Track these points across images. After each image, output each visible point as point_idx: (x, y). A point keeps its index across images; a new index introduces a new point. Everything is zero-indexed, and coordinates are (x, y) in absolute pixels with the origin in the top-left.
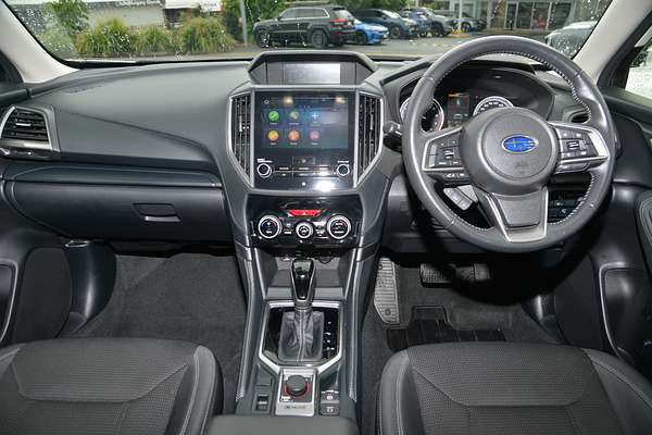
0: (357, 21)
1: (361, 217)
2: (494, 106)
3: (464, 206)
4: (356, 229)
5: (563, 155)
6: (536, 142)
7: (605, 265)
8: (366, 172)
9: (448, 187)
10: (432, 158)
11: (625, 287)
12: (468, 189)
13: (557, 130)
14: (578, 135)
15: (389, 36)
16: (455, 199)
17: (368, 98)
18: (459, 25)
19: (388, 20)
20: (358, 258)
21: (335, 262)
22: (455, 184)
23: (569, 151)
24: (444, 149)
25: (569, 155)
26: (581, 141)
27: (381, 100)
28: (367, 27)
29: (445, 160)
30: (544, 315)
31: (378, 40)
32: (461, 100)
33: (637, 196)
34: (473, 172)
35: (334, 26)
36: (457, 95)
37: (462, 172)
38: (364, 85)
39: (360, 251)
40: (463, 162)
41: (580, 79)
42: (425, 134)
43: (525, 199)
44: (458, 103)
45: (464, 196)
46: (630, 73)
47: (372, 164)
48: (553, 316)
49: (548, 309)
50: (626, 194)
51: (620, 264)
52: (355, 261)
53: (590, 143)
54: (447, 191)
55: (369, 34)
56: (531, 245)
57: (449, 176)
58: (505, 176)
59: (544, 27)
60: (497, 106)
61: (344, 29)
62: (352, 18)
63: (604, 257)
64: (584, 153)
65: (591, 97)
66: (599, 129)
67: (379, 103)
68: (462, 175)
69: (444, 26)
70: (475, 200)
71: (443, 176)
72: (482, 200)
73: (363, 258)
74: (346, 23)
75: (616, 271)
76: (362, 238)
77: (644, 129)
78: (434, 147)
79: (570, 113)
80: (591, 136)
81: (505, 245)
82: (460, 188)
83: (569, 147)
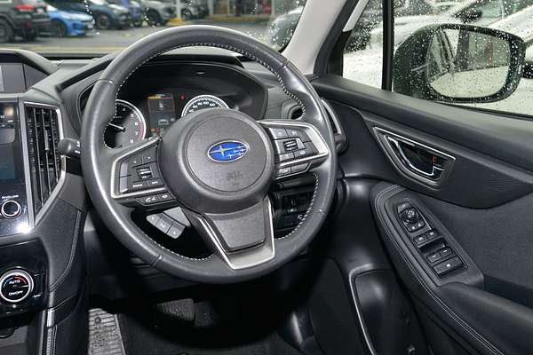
0: (50, 8)
1: (47, 266)
2: (204, 107)
3: (175, 234)
4: (41, 285)
5: (281, 159)
6: (247, 146)
7: (354, 270)
8: (46, 206)
9: (151, 213)
10: (123, 181)
11: (377, 291)
12: (176, 212)
13: (271, 129)
14: (294, 133)
15: (95, 25)
16: (162, 226)
17: (38, 109)
18: (178, 13)
19: (92, 7)
20: (49, 323)
21: (21, 334)
22: (160, 209)
23: (287, 152)
24: (138, 168)
25: (287, 156)
26: (298, 140)
27: (58, 111)
28: (65, 15)
29: (140, 180)
30: (304, 338)
31: (82, 32)
32: (164, 102)
33: (370, 189)
34: (178, 191)
35: (19, 13)
36: (158, 97)
37: (163, 192)
38: (30, 93)
39: (50, 312)
40: (165, 180)
41: (287, 70)
42: (111, 151)
43: (243, 215)
44: (161, 106)
45: (173, 222)
46: (345, 59)
47: (53, 195)
48: (313, 337)
49: (306, 329)
50: (359, 188)
51: (368, 266)
52: (46, 328)
53: (308, 141)
54: (152, 219)
55: (69, 24)
56: (260, 269)
57: (148, 200)
58: (216, 191)
59: (270, 12)
60: (208, 106)
61: (33, 17)
62: (43, 4)
63: (351, 261)
64: (303, 153)
65: (301, 89)
66: (315, 124)
67: (55, 115)
68: (165, 196)
69: (161, 12)
70: (187, 223)
71: (141, 201)
72: (195, 224)
73: (56, 321)
74: (35, 9)
75: (364, 275)
76: (52, 295)
77: (365, 118)
78: (124, 167)
79: (289, 106)
80: (307, 132)
81: (230, 274)
82: (166, 212)
83: (286, 147)
